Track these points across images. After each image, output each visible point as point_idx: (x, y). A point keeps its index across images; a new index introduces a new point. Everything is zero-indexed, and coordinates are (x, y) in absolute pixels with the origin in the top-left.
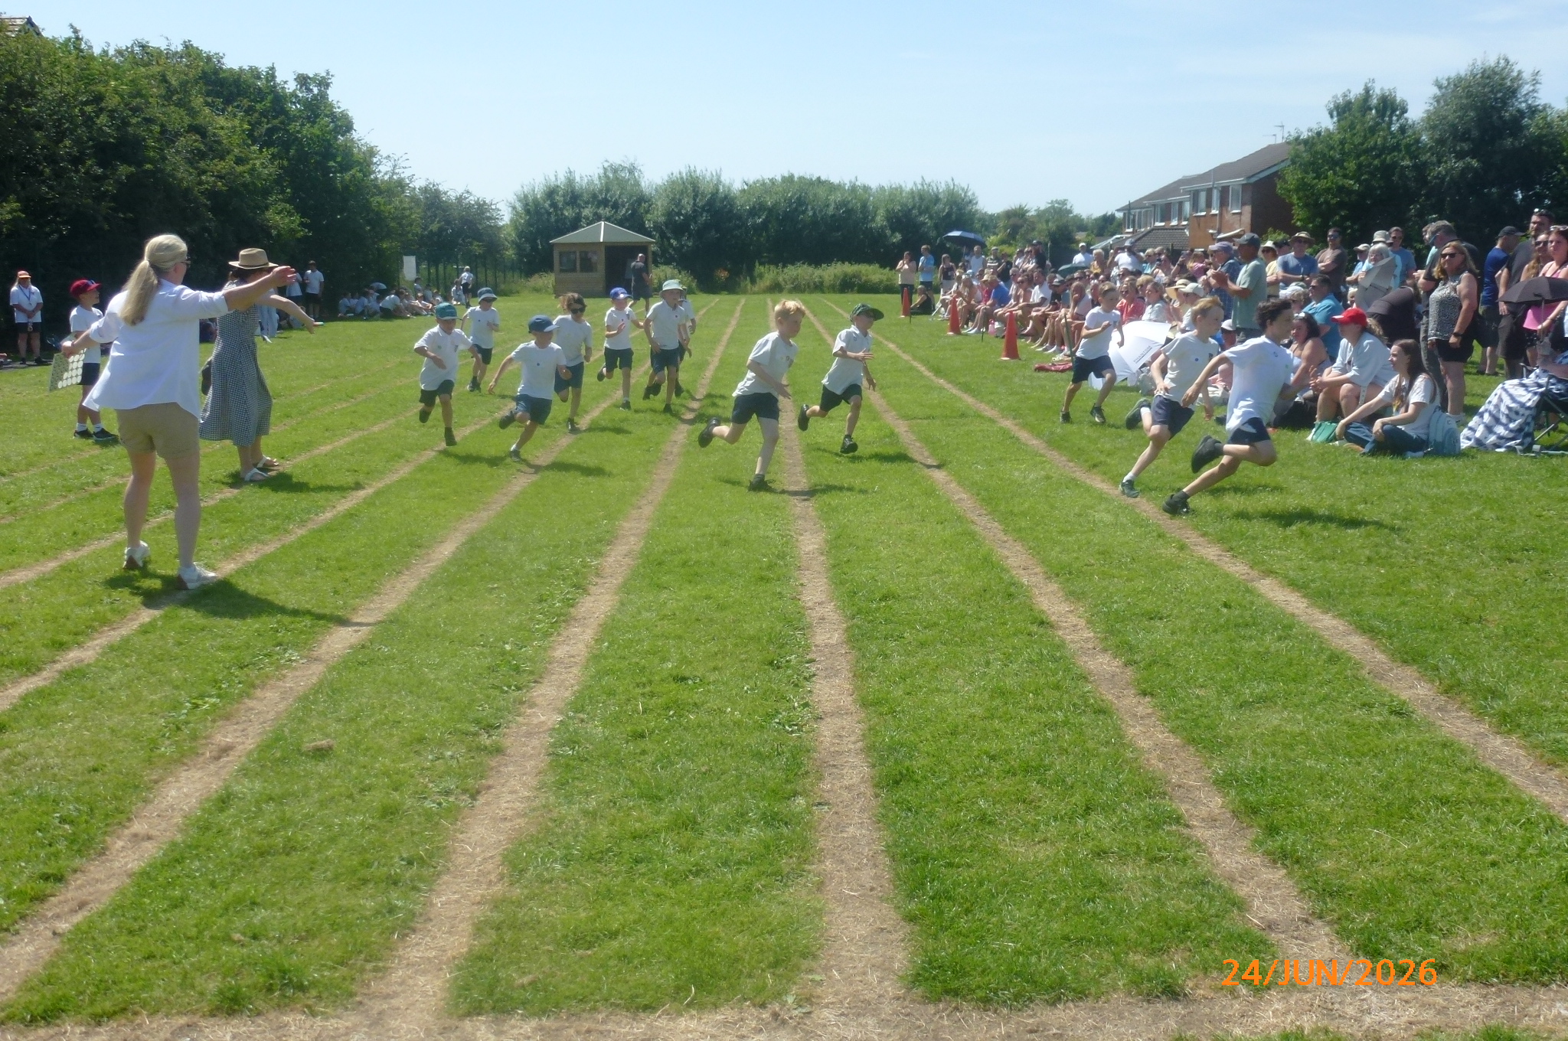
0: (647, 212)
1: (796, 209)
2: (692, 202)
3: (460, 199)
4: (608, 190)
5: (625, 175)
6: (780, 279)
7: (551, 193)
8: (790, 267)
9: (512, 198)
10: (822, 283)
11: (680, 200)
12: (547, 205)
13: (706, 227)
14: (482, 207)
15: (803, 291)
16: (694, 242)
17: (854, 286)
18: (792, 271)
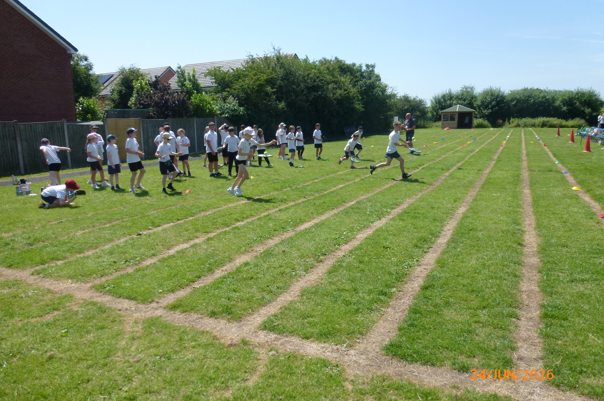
0: (475, 101)
1: (527, 100)
2: (490, 98)
3: (414, 99)
4: (462, 95)
5: (469, 90)
6: (520, 123)
7: (444, 96)
8: (524, 119)
9: (431, 98)
10: (535, 125)
11: (486, 98)
12: (442, 100)
13: (495, 106)
14: (421, 101)
15: (528, 127)
16: (490, 111)
17: (547, 125)
18: (524, 120)
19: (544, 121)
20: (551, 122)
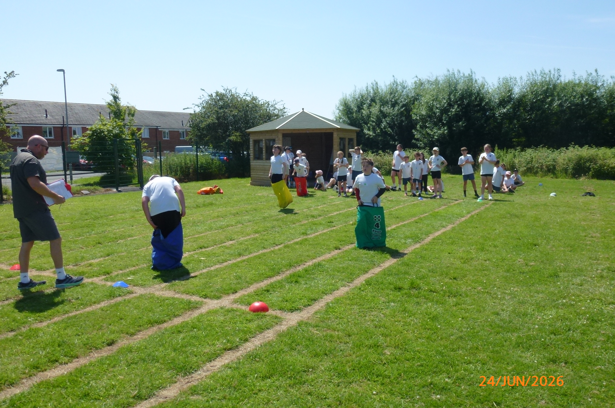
1: (543, 101)
2: (447, 97)
6: (516, 161)
8: (529, 151)
10: (554, 167)
13: (457, 118)
15: (536, 173)
16: (444, 130)
17: (589, 169)
18: (530, 153)
19: (580, 158)
20: (600, 162)
